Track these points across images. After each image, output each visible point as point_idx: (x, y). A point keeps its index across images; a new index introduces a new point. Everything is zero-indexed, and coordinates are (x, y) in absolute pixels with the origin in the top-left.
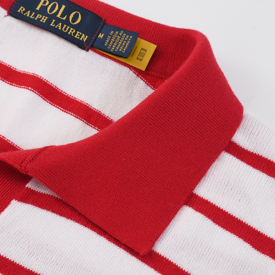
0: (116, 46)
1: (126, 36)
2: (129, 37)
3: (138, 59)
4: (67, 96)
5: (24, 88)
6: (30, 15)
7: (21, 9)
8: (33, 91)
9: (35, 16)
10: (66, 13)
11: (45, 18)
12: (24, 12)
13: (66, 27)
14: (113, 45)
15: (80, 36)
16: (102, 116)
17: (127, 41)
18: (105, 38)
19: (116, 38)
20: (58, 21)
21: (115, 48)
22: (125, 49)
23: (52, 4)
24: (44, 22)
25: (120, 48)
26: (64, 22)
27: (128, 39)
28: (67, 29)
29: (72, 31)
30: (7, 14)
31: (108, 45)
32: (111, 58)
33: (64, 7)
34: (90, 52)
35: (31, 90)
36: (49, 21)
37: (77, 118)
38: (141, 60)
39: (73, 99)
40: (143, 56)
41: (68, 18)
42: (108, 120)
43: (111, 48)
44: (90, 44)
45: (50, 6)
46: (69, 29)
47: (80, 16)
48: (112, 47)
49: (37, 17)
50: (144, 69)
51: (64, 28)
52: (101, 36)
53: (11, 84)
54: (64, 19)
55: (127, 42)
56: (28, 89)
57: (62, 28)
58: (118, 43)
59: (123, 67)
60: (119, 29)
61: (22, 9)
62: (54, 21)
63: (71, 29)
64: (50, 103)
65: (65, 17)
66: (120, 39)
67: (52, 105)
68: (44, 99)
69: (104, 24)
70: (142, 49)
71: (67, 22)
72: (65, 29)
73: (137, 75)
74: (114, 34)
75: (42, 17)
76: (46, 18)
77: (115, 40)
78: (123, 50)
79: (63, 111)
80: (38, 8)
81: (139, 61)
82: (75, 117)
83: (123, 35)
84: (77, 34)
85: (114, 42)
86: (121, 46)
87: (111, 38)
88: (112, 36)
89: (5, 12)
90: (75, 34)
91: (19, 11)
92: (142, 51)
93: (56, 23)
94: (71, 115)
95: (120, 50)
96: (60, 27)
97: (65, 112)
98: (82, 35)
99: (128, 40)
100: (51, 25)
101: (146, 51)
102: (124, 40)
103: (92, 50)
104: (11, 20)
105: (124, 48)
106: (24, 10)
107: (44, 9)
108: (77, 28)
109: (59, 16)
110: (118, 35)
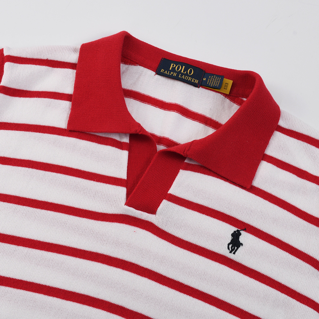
0: (213, 84)
1: (217, 78)
2: (219, 78)
3: (224, 88)
4: (193, 112)
5: (172, 111)
6: (167, 73)
7: (162, 70)
8: (177, 112)
9: (170, 73)
10: (186, 70)
11: (175, 74)
12: (164, 72)
13: (187, 77)
14: (211, 83)
15: (195, 81)
16: (212, 120)
17: (218, 80)
18: (207, 80)
19: (212, 79)
20: (182, 74)
21: (213, 85)
22: (218, 85)
23: (177, 66)
24: (175, 76)
25: (215, 85)
26: (185, 75)
27: (219, 79)
28: (188, 78)
29: (190, 79)
30: (155, 74)
31: (209, 84)
32: (211, 90)
33: (184, 67)
34: (200, 88)
35: (176, 112)
36: (178, 75)
37: (200, 123)
38: (226, 89)
39: (197, 114)
40: (227, 87)
41: (187, 72)
42: (216, 122)
43: (211, 85)
44: (200, 84)
45: (177, 67)
46: (189, 78)
47: (193, 71)
48: (211, 84)
49: (171, 73)
50: (228, 93)
51: (186, 77)
52: (204, 79)
53: (164, 110)
54: (185, 73)
55: (218, 81)
56: (175, 112)
57: (185, 78)
58: (214, 82)
59: (217, 93)
60: (213, 75)
61: (163, 70)
62: (180, 74)
63: (190, 78)
64: (186, 117)
65: (186, 72)
66: (215, 80)
67: (187, 118)
68: (183, 115)
69: (205, 73)
70: (226, 83)
71: (187, 74)
72: (186, 78)
73: (225, 97)
74: (211, 77)
75: (174, 73)
76: (176, 73)
77: (212, 80)
78: (217, 85)
79: (193, 120)
80: (170, 69)
81: (225, 90)
82: (199, 122)
83: (215, 77)
84: (193, 80)
85: (212, 82)
86: (215, 83)
87: (210, 80)
88: (210, 79)
89: (154, 73)
90: (192, 80)
91: (161, 72)
92: (226, 84)
93: (182, 76)
94: (197, 122)
95: (216, 85)
96: (184, 77)
97: (194, 120)
98: (195, 80)
99: (219, 80)
100: (179, 77)
101: (228, 84)
102: (217, 80)
103: (201, 87)
104: (158, 76)
105: (217, 84)
106: (164, 71)
107: (173, 69)
108: (192, 77)
109: (182, 72)
110: (213, 78)
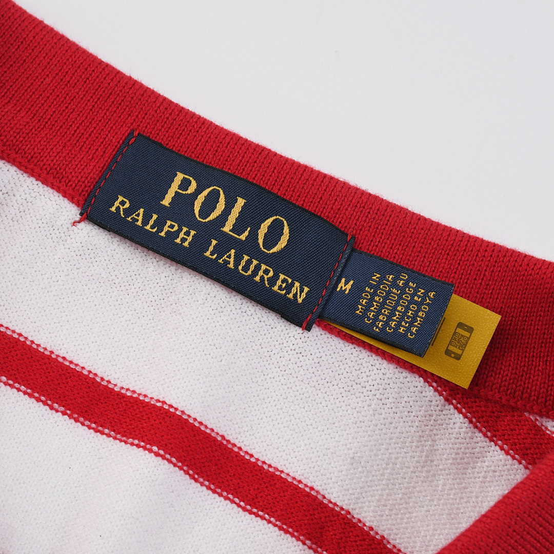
0: (390, 318)
1: (416, 290)
2: (426, 295)
3: (448, 353)
4: (255, 464)
5: (138, 446)
6: (145, 222)
7: (120, 204)
8: (163, 458)
9: (160, 224)
10: (248, 220)
11: (187, 233)
12: (128, 212)
13: (249, 263)
14: (379, 313)
15: (289, 287)
16: (355, 526)
17: (420, 305)
18: (357, 291)
19: (389, 293)
20: (226, 243)
21: (386, 324)
22: (414, 330)
23: (206, 193)
24: (186, 244)
25: (399, 325)
26: (242, 248)
27: (424, 299)
28: (252, 267)
29: (264, 273)
30: (78, 217)
31: (365, 314)
32: (371, 348)
33: (241, 202)
34: (316, 330)
35: (157, 454)
36: (200, 243)
37: (286, 532)
38: (458, 357)
39: (273, 475)
40: (463, 346)
41: (254, 236)
42: (374, 538)
43: (373, 324)
44: (317, 310)
45: (201, 198)
46: (258, 268)
47: (286, 230)
48: (376, 318)
49: (166, 229)
50: (465, 383)
51: (243, 263)
52: (345, 286)
53: (96, 431)
54: (243, 237)
55: (419, 310)
56: (150, 451)
57: (237, 262)
58: (395, 309)
59: (406, 373)
60: (396, 268)
61: (123, 203)
62: (214, 242)
63: (264, 267)
64: (208, 488)
65: (246, 233)
66: (400, 297)
67: (214, 492)
68: (192, 477)
69: (353, 250)
70: (460, 325)
71: (250, 247)
72: (246, 268)
73: (447, 400)
74: (380, 282)
75: (180, 230)
76: (193, 233)
77: (385, 298)
78: (408, 330)
79: (244, 509)
80: (166, 202)
81: (452, 360)
82: (281, 528)
83: (406, 284)
84: (279, 283)
85: (382, 305)
86: (401, 319)
87: (374, 294)
88: (376, 288)
89: (72, 211)
90: (273, 281)
91: (113, 209)
92: (459, 331)
93: (221, 250)
94: (269, 522)
95: (401, 330)
96: (232, 260)
97: (251, 513)
98: (292, 285)
99: (421, 303)
100: (208, 254)
101: (470, 330)
102: (412, 302)
103: (319, 326)
104: (89, 233)
105: (411, 324)
106: (127, 205)
107: (183, 202)
108: (278, 262)
109: (227, 228)
110: (394, 284)
